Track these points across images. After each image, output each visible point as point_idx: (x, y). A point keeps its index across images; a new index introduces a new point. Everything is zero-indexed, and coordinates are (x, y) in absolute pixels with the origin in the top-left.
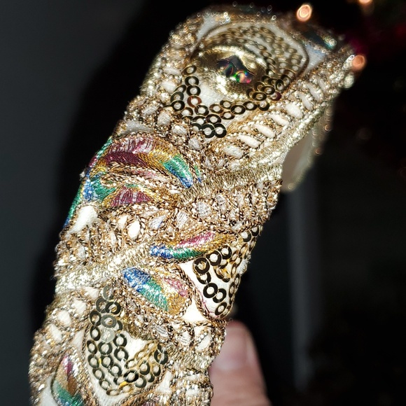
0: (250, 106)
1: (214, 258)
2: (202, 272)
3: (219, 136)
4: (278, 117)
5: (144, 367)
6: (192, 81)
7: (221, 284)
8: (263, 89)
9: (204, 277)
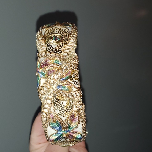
0: (63, 44)
1: (73, 76)
2: (72, 80)
3: (60, 53)
4: (70, 44)
5: (69, 107)
6: (49, 45)
7: (77, 81)
8: (64, 39)
9: (73, 81)
